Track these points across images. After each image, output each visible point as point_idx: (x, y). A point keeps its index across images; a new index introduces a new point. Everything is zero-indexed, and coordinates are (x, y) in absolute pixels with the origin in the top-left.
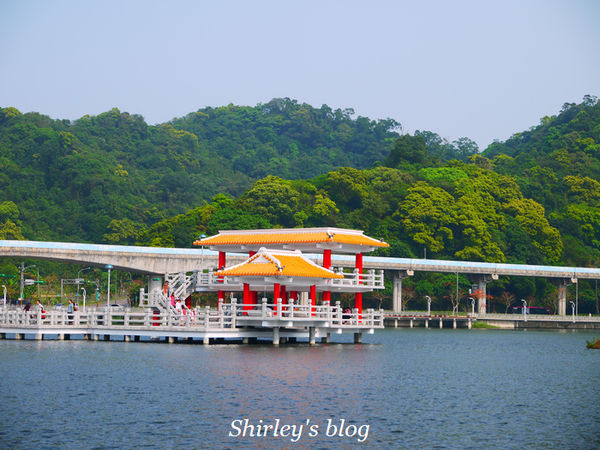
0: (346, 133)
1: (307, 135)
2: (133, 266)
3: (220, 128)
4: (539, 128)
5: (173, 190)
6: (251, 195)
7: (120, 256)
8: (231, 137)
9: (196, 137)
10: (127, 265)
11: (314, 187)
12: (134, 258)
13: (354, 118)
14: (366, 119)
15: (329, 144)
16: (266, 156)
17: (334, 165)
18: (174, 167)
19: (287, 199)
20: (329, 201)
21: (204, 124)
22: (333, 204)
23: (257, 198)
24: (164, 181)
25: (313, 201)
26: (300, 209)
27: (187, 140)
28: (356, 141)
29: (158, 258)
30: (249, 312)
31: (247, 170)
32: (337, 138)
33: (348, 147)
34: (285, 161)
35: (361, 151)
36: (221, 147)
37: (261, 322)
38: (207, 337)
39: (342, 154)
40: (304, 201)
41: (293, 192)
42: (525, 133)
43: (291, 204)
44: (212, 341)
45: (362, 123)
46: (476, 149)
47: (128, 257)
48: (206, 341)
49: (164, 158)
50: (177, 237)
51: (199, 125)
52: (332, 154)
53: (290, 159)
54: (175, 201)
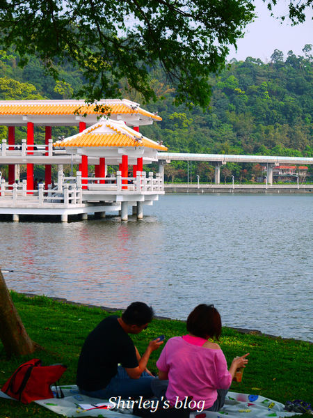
38: (66, 214)
48: (65, 219)
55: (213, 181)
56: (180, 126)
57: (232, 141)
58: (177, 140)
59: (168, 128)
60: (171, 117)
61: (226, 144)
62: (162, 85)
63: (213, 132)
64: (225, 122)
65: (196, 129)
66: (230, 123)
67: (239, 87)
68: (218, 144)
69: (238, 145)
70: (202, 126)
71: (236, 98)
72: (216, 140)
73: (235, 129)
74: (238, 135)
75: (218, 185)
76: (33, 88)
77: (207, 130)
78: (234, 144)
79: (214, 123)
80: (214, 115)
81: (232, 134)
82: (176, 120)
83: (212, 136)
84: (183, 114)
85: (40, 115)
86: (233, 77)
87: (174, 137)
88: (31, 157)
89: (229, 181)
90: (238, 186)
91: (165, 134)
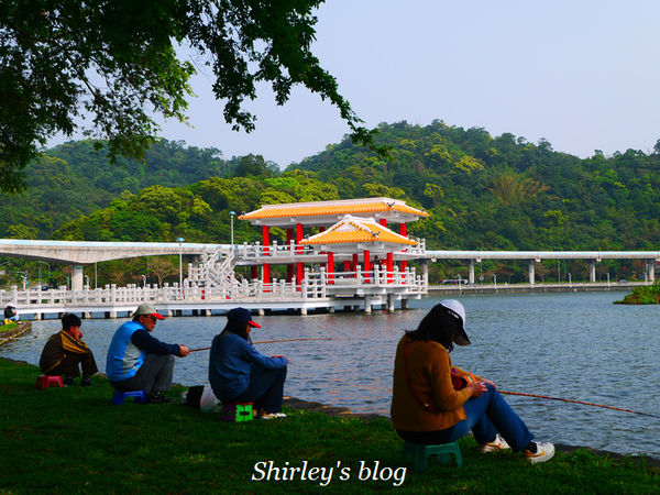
0: (180, 159)
1: (151, 161)
2: (59, 258)
3: (83, 156)
4: (324, 153)
5: (53, 203)
6: (143, 200)
7: (50, 249)
8: (92, 162)
9: (66, 163)
10: (55, 257)
11: (190, 193)
12: (60, 250)
13: (185, 147)
14: (196, 148)
15: (168, 166)
16: (122, 177)
17: (173, 182)
18: (51, 185)
19: (172, 202)
20: (204, 203)
21: (70, 153)
22: (208, 206)
23: (149, 202)
24: (45, 195)
25: (192, 204)
26: (183, 210)
27: (59, 164)
28: (188, 164)
29: (80, 250)
30: (335, 280)
31: (106, 187)
32: (175, 162)
33: (183, 169)
34: (136, 180)
35: (193, 172)
36: (85, 170)
37: (356, 289)
38: (305, 307)
39: (178, 173)
40: (184, 203)
41: (176, 196)
42: (314, 157)
43: (176, 206)
44: (310, 312)
45: (192, 151)
46: (278, 169)
47: (56, 250)
48: (304, 312)
49: (43, 179)
50: (86, 234)
51: (66, 154)
52: (171, 174)
53: (139, 178)
54: (55, 210)
55: (588, 279)
56: (556, 224)
57: (613, 237)
58: (551, 238)
59: (543, 226)
60: (546, 215)
61: (605, 240)
62: (538, 183)
63: (592, 229)
64: (604, 217)
65: (572, 227)
66: (609, 218)
67: (618, 180)
68: (597, 241)
69: (619, 241)
70: (579, 222)
71: (616, 193)
72: (595, 237)
73: (615, 225)
74: (619, 230)
75: (594, 283)
76: (403, 192)
77: (585, 227)
78: (614, 239)
79: (592, 220)
80: (592, 211)
81: (612, 230)
82: (551, 217)
83: (590, 233)
84: (559, 212)
85: (305, 217)
86: (612, 171)
87: (548, 235)
88: (299, 256)
89: (604, 279)
90: (615, 284)
91: (539, 233)
